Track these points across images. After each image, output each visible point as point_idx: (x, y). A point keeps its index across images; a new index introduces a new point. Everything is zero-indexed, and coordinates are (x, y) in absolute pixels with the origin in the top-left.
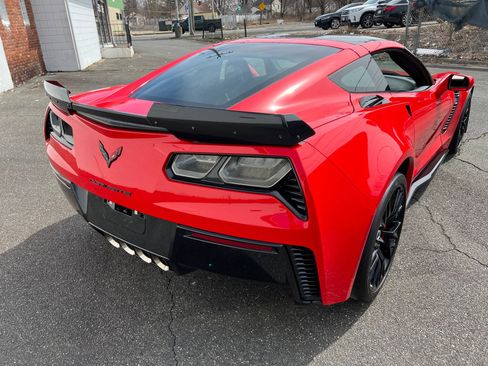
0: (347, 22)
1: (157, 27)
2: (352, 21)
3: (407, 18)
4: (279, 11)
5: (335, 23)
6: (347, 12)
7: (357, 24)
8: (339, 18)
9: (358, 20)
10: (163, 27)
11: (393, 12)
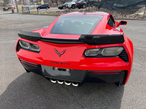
0: (68, 7)
1: (3, 10)
2: (69, 7)
3: (84, 6)
4: (44, 4)
5: (64, 8)
6: (67, 5)
7: (70, 8)
8: (65, 6)
9: (71, 7)
10: (4, 10)
11: (80, 4)
